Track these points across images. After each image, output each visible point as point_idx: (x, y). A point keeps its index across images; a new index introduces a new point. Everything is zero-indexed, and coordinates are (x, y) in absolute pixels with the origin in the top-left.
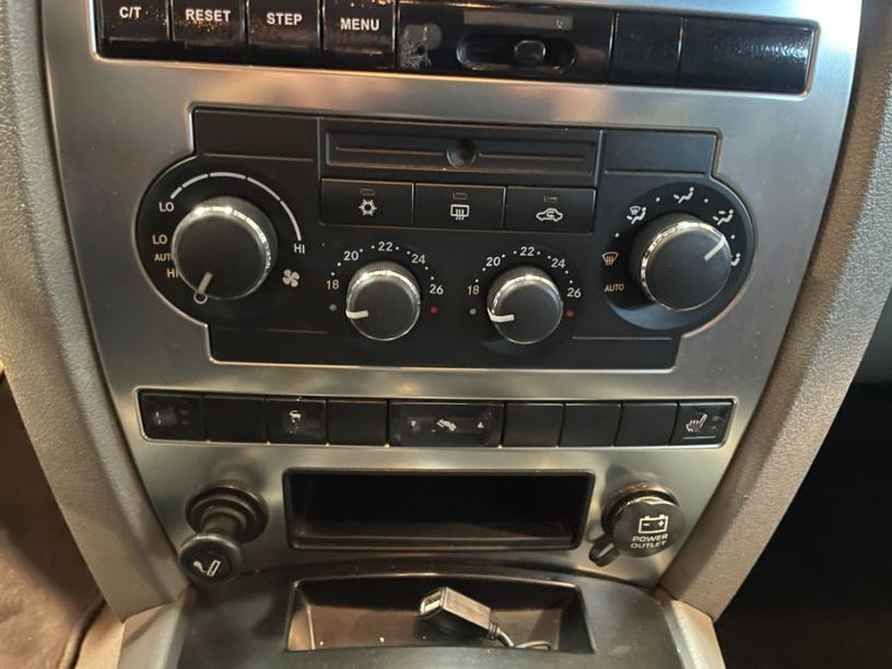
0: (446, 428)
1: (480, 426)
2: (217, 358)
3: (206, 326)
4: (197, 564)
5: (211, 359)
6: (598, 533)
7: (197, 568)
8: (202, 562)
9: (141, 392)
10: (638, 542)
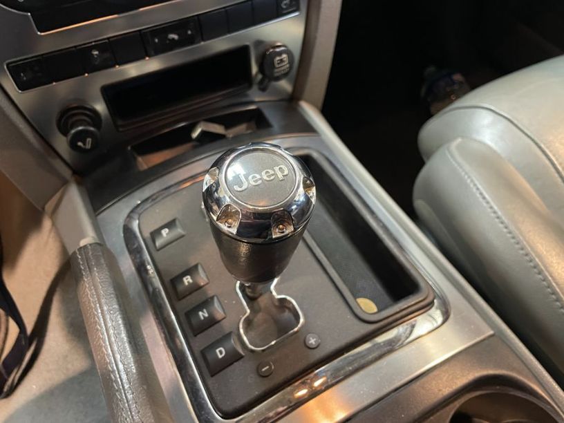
0: (173, 39)
1: (189, 32)
2: (41, 32)
3: (29, 14)
4: (80, 144)
5: (39, 33)
6: (260, 76)
7: (80, 147)
8: (81, 141)
9: (8, 65)
10: (278, 72)
